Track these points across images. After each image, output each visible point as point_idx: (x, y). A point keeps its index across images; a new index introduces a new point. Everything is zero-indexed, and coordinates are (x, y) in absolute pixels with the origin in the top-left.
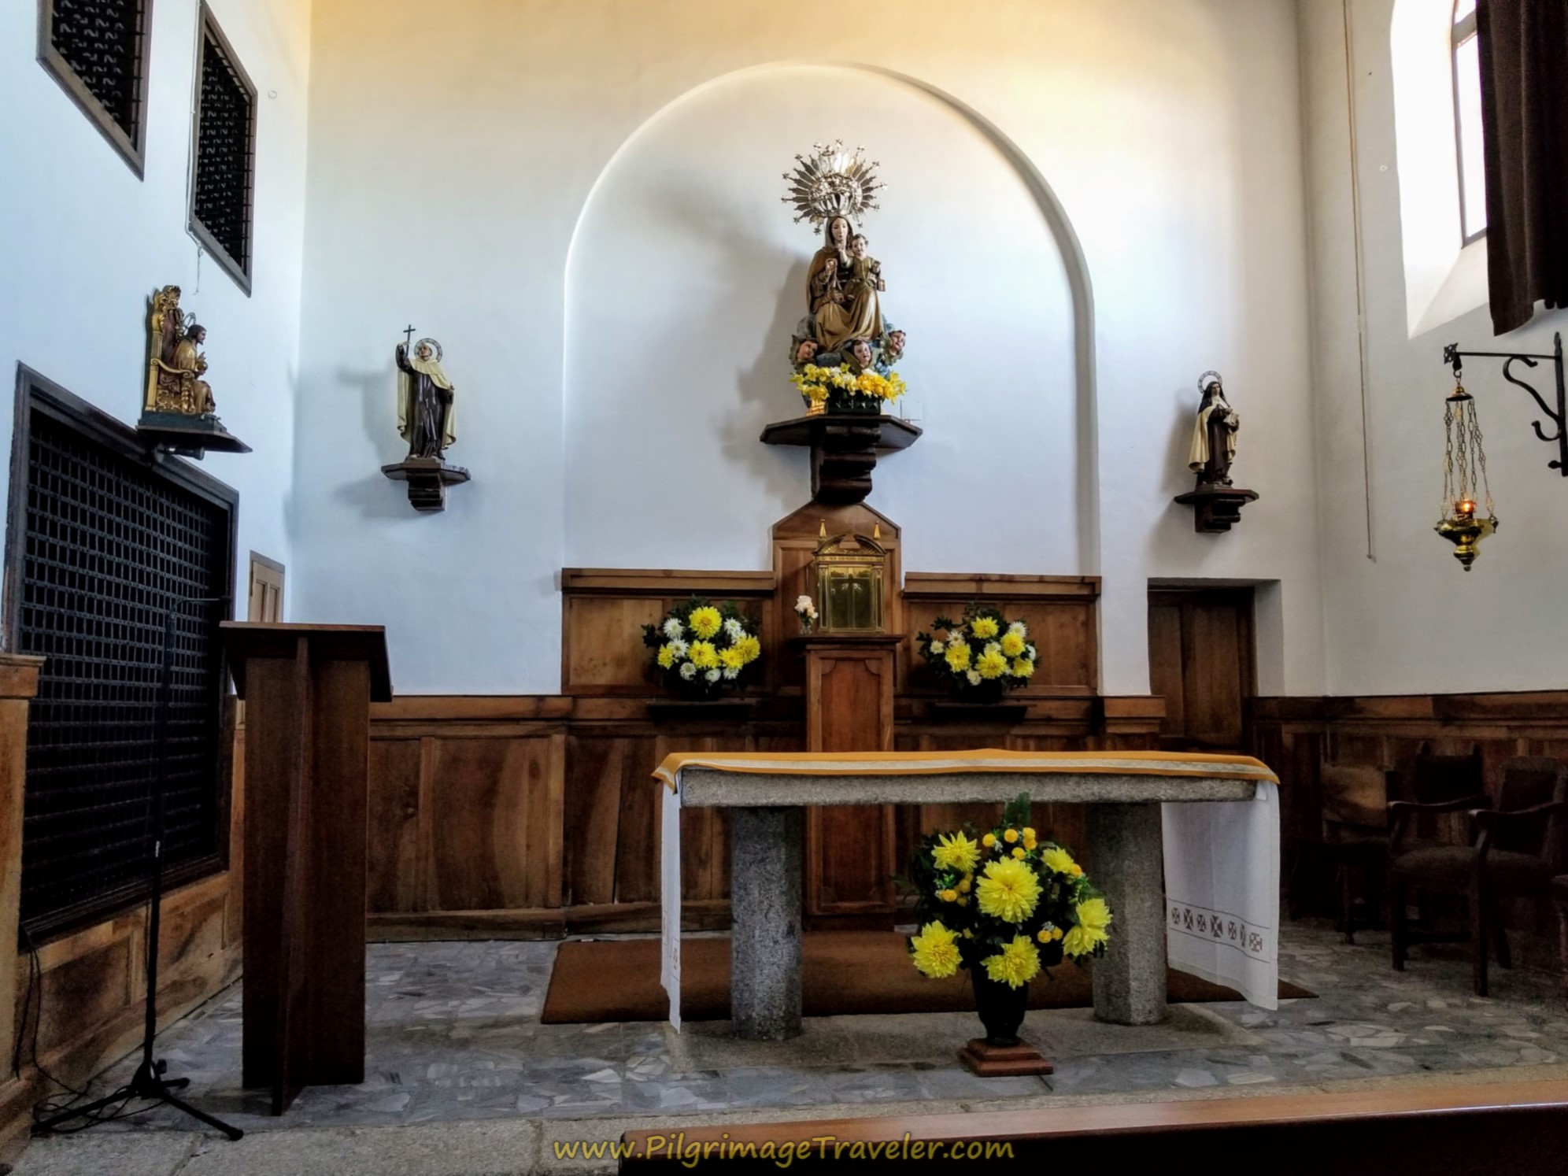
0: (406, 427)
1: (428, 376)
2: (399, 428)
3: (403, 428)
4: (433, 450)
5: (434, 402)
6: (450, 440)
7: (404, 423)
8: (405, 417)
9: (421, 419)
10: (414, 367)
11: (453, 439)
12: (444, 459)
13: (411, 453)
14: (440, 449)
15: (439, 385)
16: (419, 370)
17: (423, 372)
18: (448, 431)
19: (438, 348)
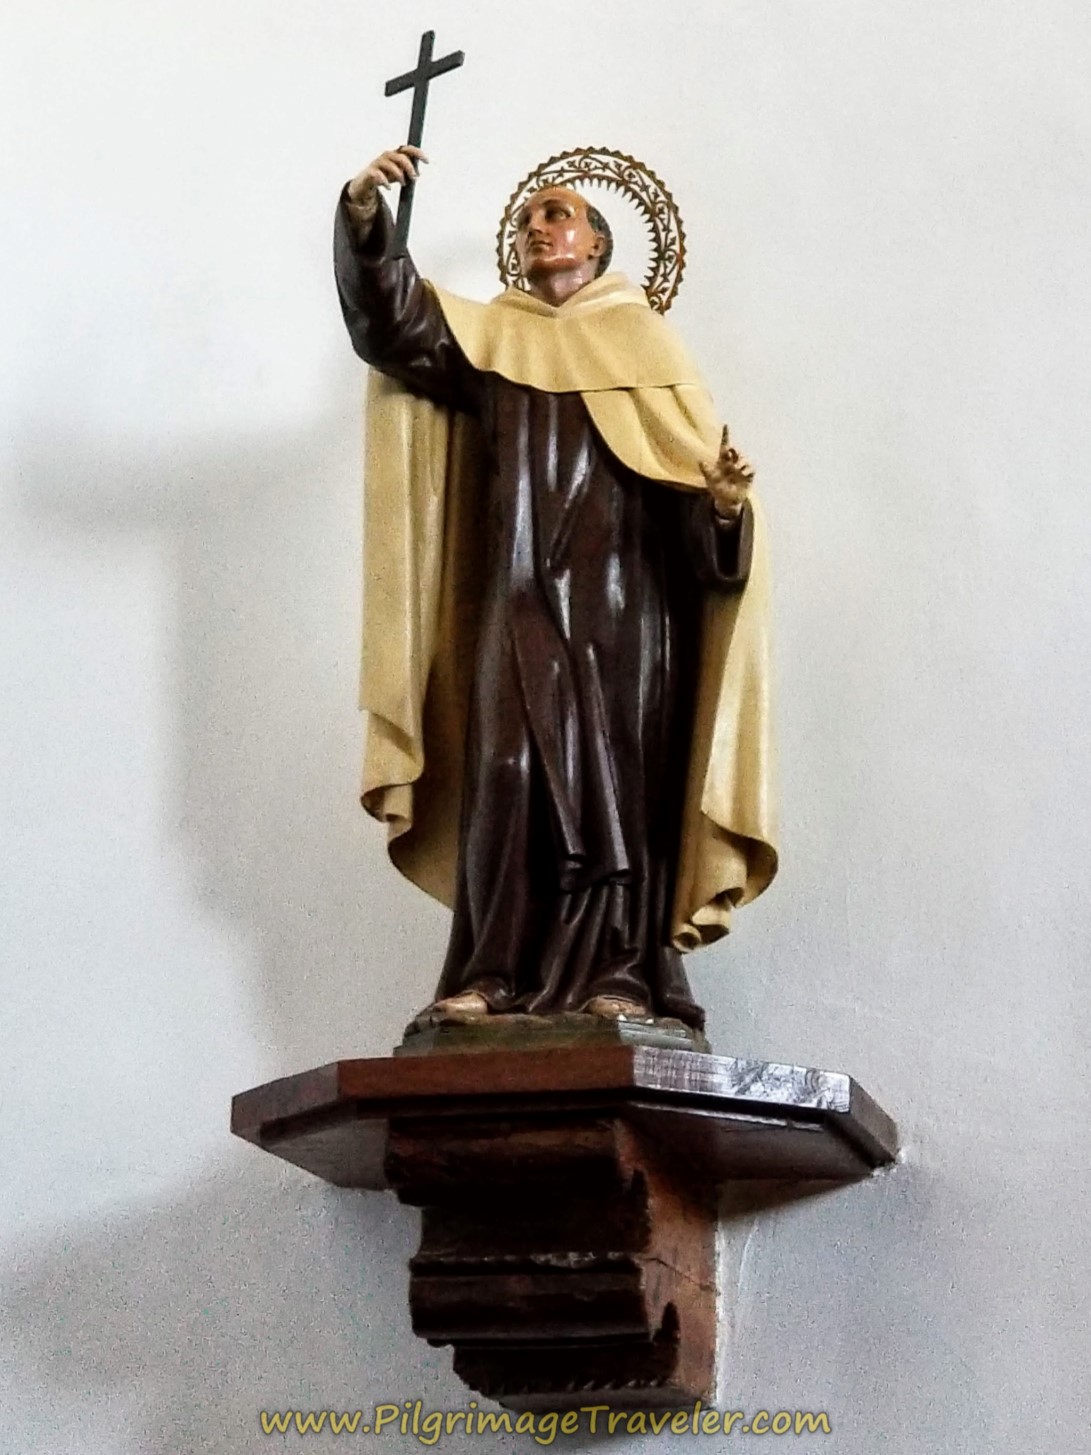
0: (422, 790)
1: (573, 406)
2: (374, 801)
3: (400, 804)
4: (612, 949)
5: (615, 590)
6: (731, 870)
7: (404, 767)
8: (411, 724)
9: (517, 718)
10: (473, 353)
11: (759, 859)
12: (693, 1019)
13: (451, 985)
14: (661, 935)
15: (647, 462)
16: (505, 368)
17: (539, 379)
18: (716, 798)
19: (658, 208)
